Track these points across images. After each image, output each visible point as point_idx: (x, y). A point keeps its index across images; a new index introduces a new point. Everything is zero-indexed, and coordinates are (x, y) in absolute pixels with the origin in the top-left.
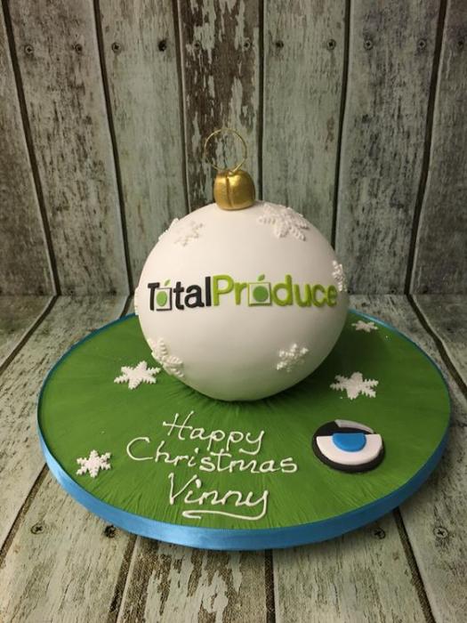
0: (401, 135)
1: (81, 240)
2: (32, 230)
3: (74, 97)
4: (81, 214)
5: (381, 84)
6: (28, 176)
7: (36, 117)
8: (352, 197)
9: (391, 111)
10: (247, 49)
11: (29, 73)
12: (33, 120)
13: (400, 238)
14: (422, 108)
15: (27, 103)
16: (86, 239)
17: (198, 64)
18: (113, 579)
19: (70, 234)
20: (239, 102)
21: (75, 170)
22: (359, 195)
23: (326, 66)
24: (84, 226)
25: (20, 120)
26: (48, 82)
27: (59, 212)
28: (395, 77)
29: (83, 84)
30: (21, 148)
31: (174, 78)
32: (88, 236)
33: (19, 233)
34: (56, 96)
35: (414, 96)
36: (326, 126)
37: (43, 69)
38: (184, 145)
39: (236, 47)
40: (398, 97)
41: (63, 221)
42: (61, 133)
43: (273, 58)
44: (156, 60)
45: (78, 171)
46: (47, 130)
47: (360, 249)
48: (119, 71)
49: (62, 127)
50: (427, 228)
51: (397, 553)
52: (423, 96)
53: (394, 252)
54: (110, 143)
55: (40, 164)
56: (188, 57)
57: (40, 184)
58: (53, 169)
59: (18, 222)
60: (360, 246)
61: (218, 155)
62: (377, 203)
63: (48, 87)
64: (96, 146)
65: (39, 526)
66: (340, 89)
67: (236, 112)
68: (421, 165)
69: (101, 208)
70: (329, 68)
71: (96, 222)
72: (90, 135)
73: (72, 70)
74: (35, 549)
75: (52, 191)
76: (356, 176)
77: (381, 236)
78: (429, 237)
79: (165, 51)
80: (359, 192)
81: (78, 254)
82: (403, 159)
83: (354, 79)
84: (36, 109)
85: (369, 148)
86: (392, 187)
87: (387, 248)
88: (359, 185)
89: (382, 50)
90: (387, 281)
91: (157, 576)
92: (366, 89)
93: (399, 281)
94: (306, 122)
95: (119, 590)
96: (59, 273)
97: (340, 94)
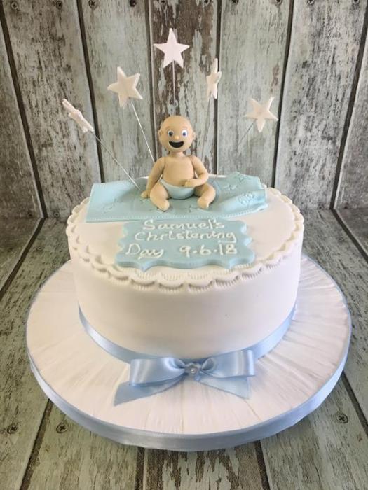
0: (333, 78)
1: (64, 171)
2: (21, 164)
3: (55, 49)
4: (63, 149)
5: (319, 35)
6: (16, 118)
7: (22, 65)
8: (291, 132)
9: (327, 58)
10: (207, 5)
11: (15, 27)
12: (19, 69)
13: (328, 165)
14: (353, 56)
15: (14, 54)
16: (68, 171)
17: (163, 18)
18: (132, 470)
19: (54, 166)
20: (199, 52)
21: (58, 112)
22: (296, 130)
23: (274, 19)
24: (66, 160)
25: (9, 69)
26: (32, 34)
27: (44, 149)
28: (332, 29)
29: (63, 36)
30: (10, 93)
31: (143, 31)
32: (70, 168)
33: (9, 166)
34: (39, 47)
35: (347, 45)
36: (272, 73)
37: (27, 23)
38: (151, 89)
39: (198, 4)
40: (334, 46)
41: (48, 156)
42: (45, 80)
43: (229, 13)
44: (128, 15)
45: (60, 113)
46: (32, 77)
47: (296, 175)
48: (96, 24)
49: (45, 75)
50: (351, 156)
51: (360, 435)
52: (355, 45)
53: (324, 176)
54: (88, 89)
55: (27, 107)
56: (155, 12)
57: (27, 124)
58: (38, 111)
59: (8, 157)
60: (297, 172)
61: (180, 98)
62: (311, 136)
63: (33, 39)
64: (75, 91)
65: (62, 425)
66: (285, 39)
67: (196, 61)
68: (348, 103)
69: (80, 144)
70: (276, 21)
71: (77, 156)
72: (70, 81)
73: (53, 23)
74: (62, 447)
75: (38, 131)
76: (295, 114)
77: (313, 164)
78: (352, 164)
79: (135, 7)
80: (297, 127)
81: (61, 183)
82: (334, 98)
83: (296, 31)
84: (22, 59)
85: (306, 89)
86: (324, 122)
87: (317, 173)
88: (297, 121)
89: (322, 5)
90: (317, 200)
91: (168, 465)
92: (307, 39)
93: (326, 199)
94: (255, 69)
95: (139, 479)
96: (45, 200)
97: (285, 44)
